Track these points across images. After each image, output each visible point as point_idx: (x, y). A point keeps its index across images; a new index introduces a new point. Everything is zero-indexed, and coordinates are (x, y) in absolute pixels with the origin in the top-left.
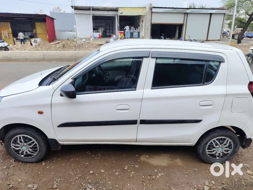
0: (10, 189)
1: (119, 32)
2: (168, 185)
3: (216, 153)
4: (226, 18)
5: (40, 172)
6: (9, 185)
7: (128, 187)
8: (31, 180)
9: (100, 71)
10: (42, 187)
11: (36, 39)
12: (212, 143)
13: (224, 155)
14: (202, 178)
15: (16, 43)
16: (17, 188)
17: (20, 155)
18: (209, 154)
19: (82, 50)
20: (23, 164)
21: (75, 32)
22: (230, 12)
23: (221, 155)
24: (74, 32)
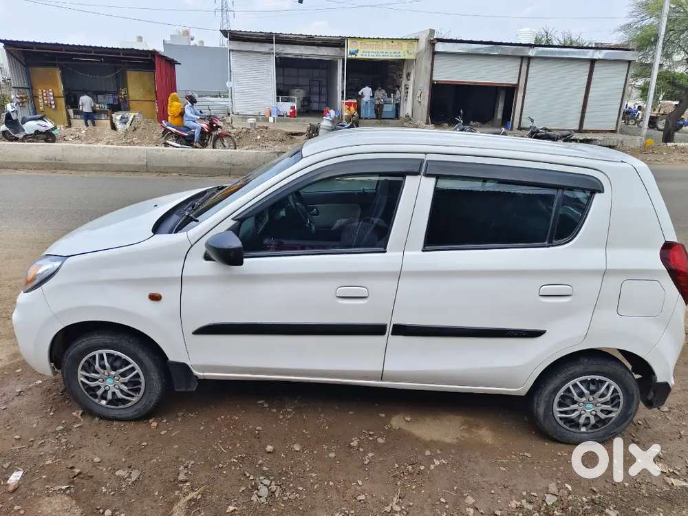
0: (75, 477)
1: (345, 101)
2: (455, 488)
3: (580, 416)
4: (633, 72)
5: (145, 444)
6: (72, 468)
7: (358, 488)
8: (124, 460)
9: (297, 204)
10: (150, 476)
11: (127, 114)
12: (568, 390)
13: (601, 422)
14: (541, 475)
15: (73, 122)
16: (92, 477)
17: (97, 401)
18: (561, 418)
19: (247, 147)
20: (104, 423)
21: (229, 99)
22: (645, 56)
23: (593, 421)
24: (225, 97)
